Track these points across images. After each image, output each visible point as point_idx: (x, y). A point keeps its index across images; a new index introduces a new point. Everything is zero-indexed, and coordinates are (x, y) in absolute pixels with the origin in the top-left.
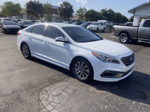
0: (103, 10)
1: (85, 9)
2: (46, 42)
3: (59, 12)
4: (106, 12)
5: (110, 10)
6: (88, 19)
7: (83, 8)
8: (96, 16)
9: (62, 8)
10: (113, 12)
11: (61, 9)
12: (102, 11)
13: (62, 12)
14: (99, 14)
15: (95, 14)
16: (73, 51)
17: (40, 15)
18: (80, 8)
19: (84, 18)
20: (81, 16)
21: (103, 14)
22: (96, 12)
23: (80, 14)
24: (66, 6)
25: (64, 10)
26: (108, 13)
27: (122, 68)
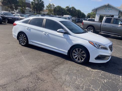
0: (67, 7)
1: (53, 5)
2: (46, 33)
3: (32, 6)
4: (70, 8)
5: (73, 8)
6: (55, 14)
7: (51, 4)
8: (62, 11)
10: (75, 9)
11: (34, 4)
12: (67, 8)
13: (34, 6)
14: (65, 10)
15: (62, 10)
16: (72, 40)
17: (14, 7)
18: (50, 4)
19: (53, 12)
20: (50, 11)
21: (67, 10)
22: (62, 8)
23: (49, 9)
24: (38, 2)
25: (36, 4)
26: (71, 9)
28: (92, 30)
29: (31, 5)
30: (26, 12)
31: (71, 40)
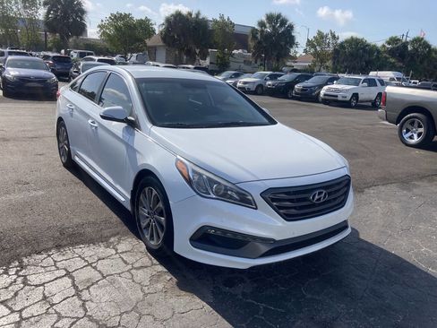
0: (393, 41)
1: (334, 37)
2: (93, 121)
3: (251, 44)
4: (405, 45)
5: (419, 41)
6: (339, 67)
8: (367, 56)
9: (262, 31)
11: (259, 36)
12: (389, 44)
13: (259, 43)
14: (378, 51)
15: (365, 50)
18: (320, 33)
19: (329, 63)
20: (320, 57)
21: (392, 52)
22: (368, 45)
23: (316, 50)
24: (274, 27)
25: (267, 37)
26: (410, 48)
27: (267, 224)
28: (421, 130)
29: (250, 39)
30: (231, 64)
31: (135, 151)
